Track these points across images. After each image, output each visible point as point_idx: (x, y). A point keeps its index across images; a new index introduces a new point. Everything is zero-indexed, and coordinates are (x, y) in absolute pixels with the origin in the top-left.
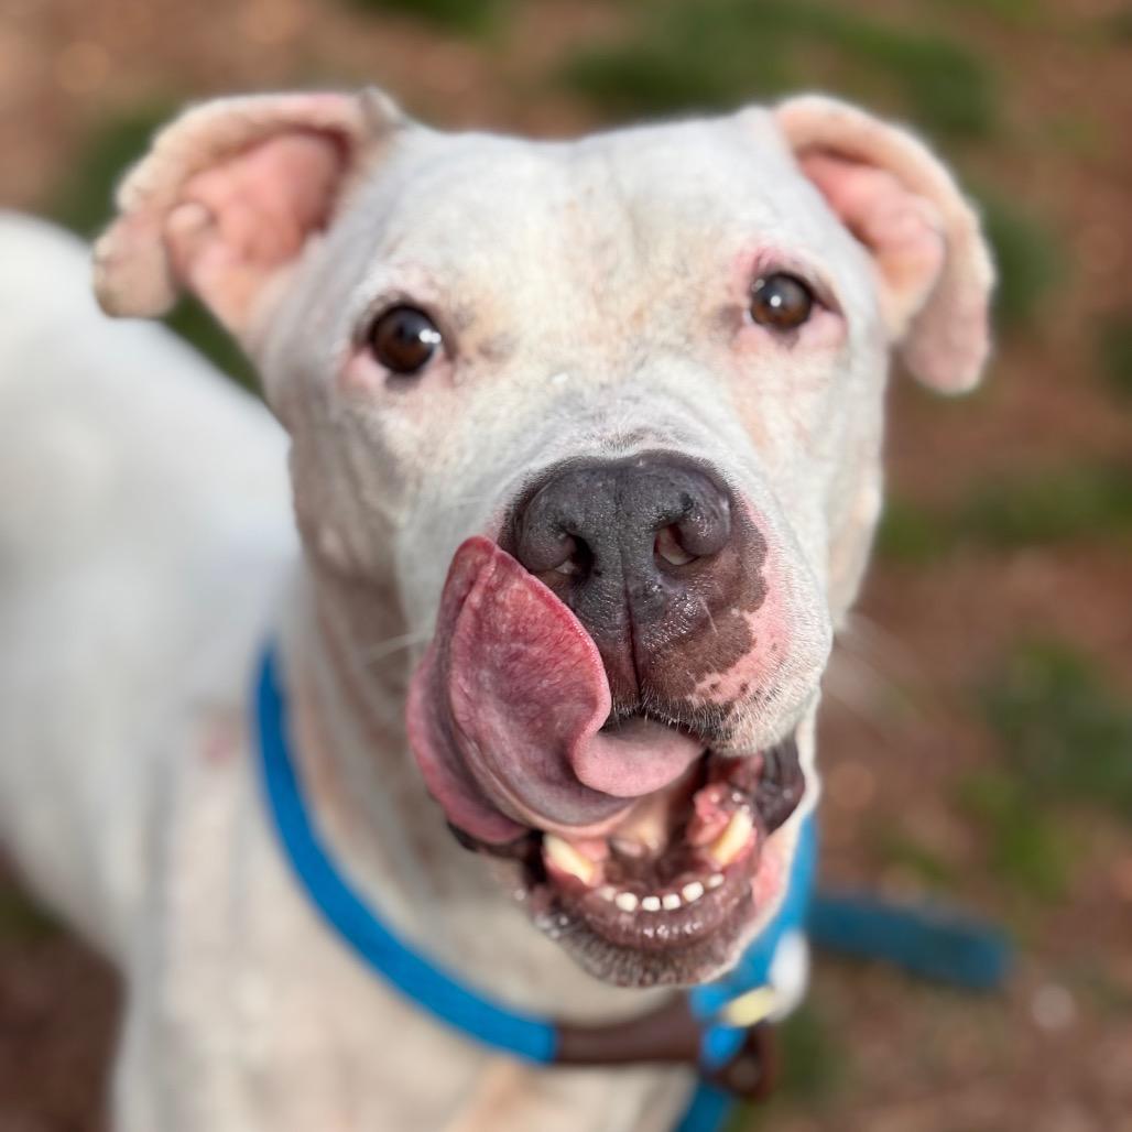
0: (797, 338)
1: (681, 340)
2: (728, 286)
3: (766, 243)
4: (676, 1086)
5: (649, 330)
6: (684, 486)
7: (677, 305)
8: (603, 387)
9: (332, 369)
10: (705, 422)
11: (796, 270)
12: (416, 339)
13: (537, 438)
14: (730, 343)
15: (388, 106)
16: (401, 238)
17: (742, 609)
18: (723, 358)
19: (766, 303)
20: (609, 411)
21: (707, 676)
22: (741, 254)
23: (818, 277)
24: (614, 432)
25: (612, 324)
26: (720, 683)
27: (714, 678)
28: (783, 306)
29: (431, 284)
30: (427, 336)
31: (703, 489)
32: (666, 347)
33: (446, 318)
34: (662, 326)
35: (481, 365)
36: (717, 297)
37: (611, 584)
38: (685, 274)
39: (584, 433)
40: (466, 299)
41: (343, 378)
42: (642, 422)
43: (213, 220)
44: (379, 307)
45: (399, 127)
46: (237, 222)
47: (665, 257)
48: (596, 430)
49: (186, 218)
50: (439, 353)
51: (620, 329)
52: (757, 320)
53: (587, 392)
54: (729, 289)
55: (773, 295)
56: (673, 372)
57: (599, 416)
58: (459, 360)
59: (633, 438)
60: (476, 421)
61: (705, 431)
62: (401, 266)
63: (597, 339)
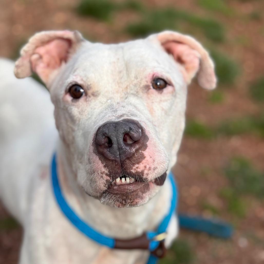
0: (163, 91)
1: (135, 93)
2: (147, 81)
3: (155, 72)
4: (146, 254)
5: (129, 91)
6: (130, 126)
7: (135, 85)
8: (118, 103)
9: (61, 97)
10: (139, 111)
11: (162, 78)
12: (79, 91)
13: (103, 114)
14: (147, 92)
15: (80, 35)
16: (77, 69)
17: (142, 151)
18: (145, 96)
19: (156, 84)
20: (118, 109)
21: (135, 165)
22: (150, 74)
23: (167, 79)
24: (118, 115)
25: (121, 89)
26: (138, 166)
27: (137, 165)
28: (160, 85)
29: (82, 80)
30: (82, 90)
31: (135, 127)
32: (133, 94)
33: (85, 87)
34: (131, 90)
35: (92, 97)
36: (144, 83)
37: (115, 146)
38: (137, 78)
39: (112, 115)
40: (89, 84)
41: (63, 98)
42: (124, 112)
43: (41, 57)
44: (71, 85)
45: (82, 41)
46: (46, 58)
47: (133, 75)
48: (114, 114)
49: (35, 57)
50: (84, 94)
51: (123, 90)
52: (154, 88)
53: (114, 104)
54: (147, 82)
55: (158, 82)
56: (133, 100)
57: (116, 111)
58: (88, 96)
59: (122, 116)
60: (91, 109)
61: (138, 113)
62: (76, 76)
63: (117, 92)
